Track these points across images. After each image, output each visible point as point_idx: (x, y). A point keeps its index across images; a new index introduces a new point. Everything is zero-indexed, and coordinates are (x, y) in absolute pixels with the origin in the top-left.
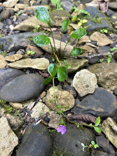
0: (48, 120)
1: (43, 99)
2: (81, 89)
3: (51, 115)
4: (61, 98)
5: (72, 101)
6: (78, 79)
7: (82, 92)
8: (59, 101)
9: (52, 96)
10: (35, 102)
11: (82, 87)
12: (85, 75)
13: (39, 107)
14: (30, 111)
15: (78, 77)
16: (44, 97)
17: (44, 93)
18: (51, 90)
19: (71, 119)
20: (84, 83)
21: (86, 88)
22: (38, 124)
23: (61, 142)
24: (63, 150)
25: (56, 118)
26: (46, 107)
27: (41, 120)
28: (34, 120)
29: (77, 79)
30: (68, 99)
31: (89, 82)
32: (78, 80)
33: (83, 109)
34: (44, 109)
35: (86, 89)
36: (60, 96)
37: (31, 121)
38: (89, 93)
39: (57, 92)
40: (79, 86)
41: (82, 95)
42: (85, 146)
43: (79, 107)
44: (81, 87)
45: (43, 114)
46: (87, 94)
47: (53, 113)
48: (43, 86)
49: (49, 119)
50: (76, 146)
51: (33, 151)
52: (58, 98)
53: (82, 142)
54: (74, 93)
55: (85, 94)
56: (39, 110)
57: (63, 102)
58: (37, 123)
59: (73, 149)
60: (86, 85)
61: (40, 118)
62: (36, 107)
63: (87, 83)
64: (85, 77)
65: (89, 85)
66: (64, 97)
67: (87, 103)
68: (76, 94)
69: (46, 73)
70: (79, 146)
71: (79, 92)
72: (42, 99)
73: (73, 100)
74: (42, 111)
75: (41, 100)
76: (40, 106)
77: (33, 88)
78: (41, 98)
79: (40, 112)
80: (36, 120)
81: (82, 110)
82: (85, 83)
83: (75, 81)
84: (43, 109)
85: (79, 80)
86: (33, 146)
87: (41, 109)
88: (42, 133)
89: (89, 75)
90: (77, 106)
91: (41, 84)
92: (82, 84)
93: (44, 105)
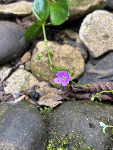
0: (36, 96)
1: (26, 64)
2: (95, 42)
3: (41, 89)
4: (59, 57)
5: (79, 62)
6: (89, 26)
7: (96, 48)
8: (56, 63)
9: (43, 53)
10: (11, 69)
11: (97, 38)
12: (101, 17)
13: (19, 76)
14: (3, 82)
15: (88, 23)
16: (27, 61)
17: (27, 55)
18: (40, 45)
19: (80, 90)
20: (101, 32)
21: (105, 39)
22: (18, 102)
23: (62, 124)
24: (67, 135)
25: (51, 93)
26: (32, 77)
27: (24, 96)
28: (10, 96)
29: (86, 28)
30: (71, 59)
31: (108, 29)
32: (89, 28)
33: (101, 74)
34: (29, 80)
35: (103, 43)
36: (58, 54)
37: (5, 99)
38: (110, 48)
39: (52, 47)
40: (91, 38)
41: (97, 55)
42: (107, 126)
43: (94, 73)
44: (95, 40)
45: (27, 88)
46: (106, 50)
47: (45, 86)
48: (25, 41)
49: (38, 94)
50: (91, 125)
51: (12, 133)
52: (54, 58)
53: (100, 120)
54: (83, 52)
55: (102, 52)
56: (20, 81)
57: (62, 64)
58: (16, 101)
59: (86, 131)
60: (103, 34)
61: (21, 94)
62: (14, 76)
63: (106, 30)
64: (102, 21)
65: (110, 34)
66: (64, 56)
67: (107, 65)
68: (86, 54)
69: (30, 21)
70: (97, 126)
71: (91, 49)
72: (24, 64)
73: (81, 60)
74: (24, 82)
75: (22, 66)
76: (21, 74)
77: (7, 42)
78: (22, 62)
79: (20, 84)
80: (15, 96)
81: (98, 77)
82: (102, 30)
83: (83, 31)
84: (27, 79)
85: (91, 27)
86: (12, 127)
87: (23, 80)
88: (28, 109)
89: (108, 17)
90: (89, 71)
91: (21, 38)
92: (97, 34)
93: (28, 73)
